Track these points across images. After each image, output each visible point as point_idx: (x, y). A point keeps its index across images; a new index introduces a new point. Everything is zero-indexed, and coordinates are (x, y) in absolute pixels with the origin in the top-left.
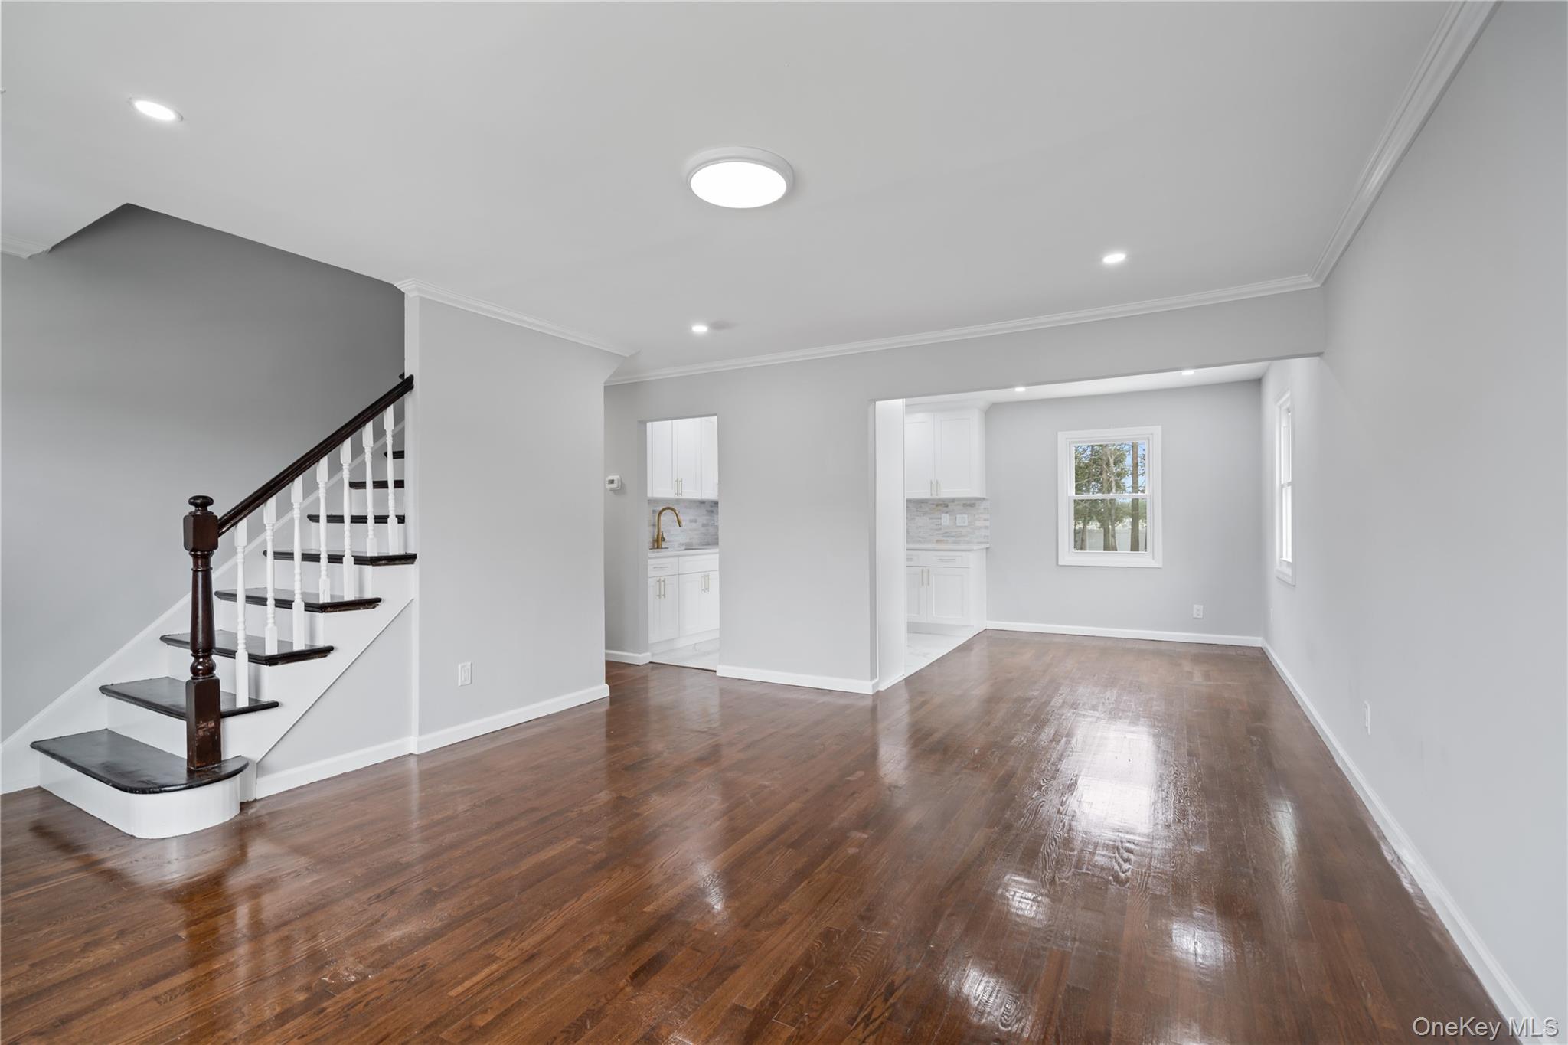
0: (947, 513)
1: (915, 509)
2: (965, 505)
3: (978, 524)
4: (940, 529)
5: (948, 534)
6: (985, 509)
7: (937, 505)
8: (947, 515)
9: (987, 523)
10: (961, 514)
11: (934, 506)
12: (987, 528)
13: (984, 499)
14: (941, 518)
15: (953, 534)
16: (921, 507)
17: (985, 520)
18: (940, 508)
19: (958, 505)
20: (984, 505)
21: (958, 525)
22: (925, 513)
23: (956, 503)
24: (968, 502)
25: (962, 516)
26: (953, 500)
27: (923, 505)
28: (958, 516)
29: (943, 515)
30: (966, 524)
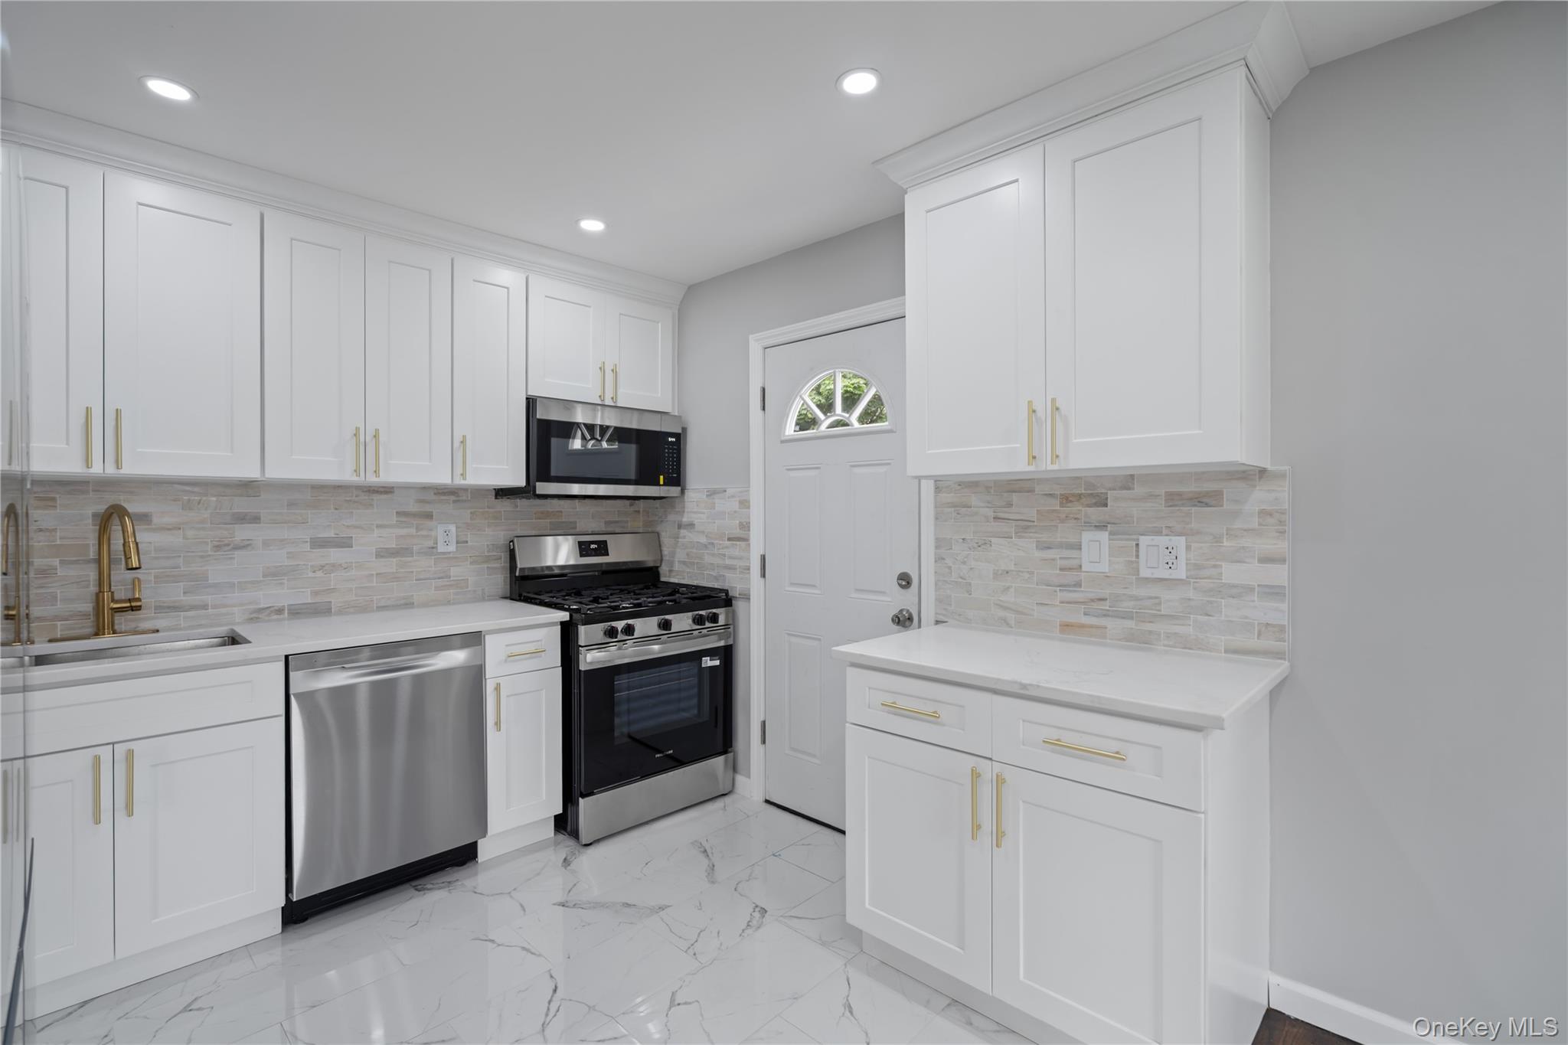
0: (1101, 527)
1: (990, 513)
2: (1174, 499)
3: (1231, 573)
4: (1078, 584)
5: (1106, 606)
6: (1263, 513)
7: (1066, 499)
8: (1104, 536)
9: (1279, 575)
10: (1158, 532)
11: (1055, 504)
12: (1273, 592)
13: (1263, 472)
14: (1079, 547)
15: (1127, 606)
16: (1010, 505)
17: (1266, 560)
18: (1075, 508)
19: (1152, 496)
20: (1259, 497)
21: (1145, 573)
22: (1024, 527)
23: (1139, 490)
24: (1191, 488)
25: (1163, 540)
26: (1128, 480)
27: (1015, 497)
28: (1144, 541)
29: (1087, 536)
30: (1181, 572)
